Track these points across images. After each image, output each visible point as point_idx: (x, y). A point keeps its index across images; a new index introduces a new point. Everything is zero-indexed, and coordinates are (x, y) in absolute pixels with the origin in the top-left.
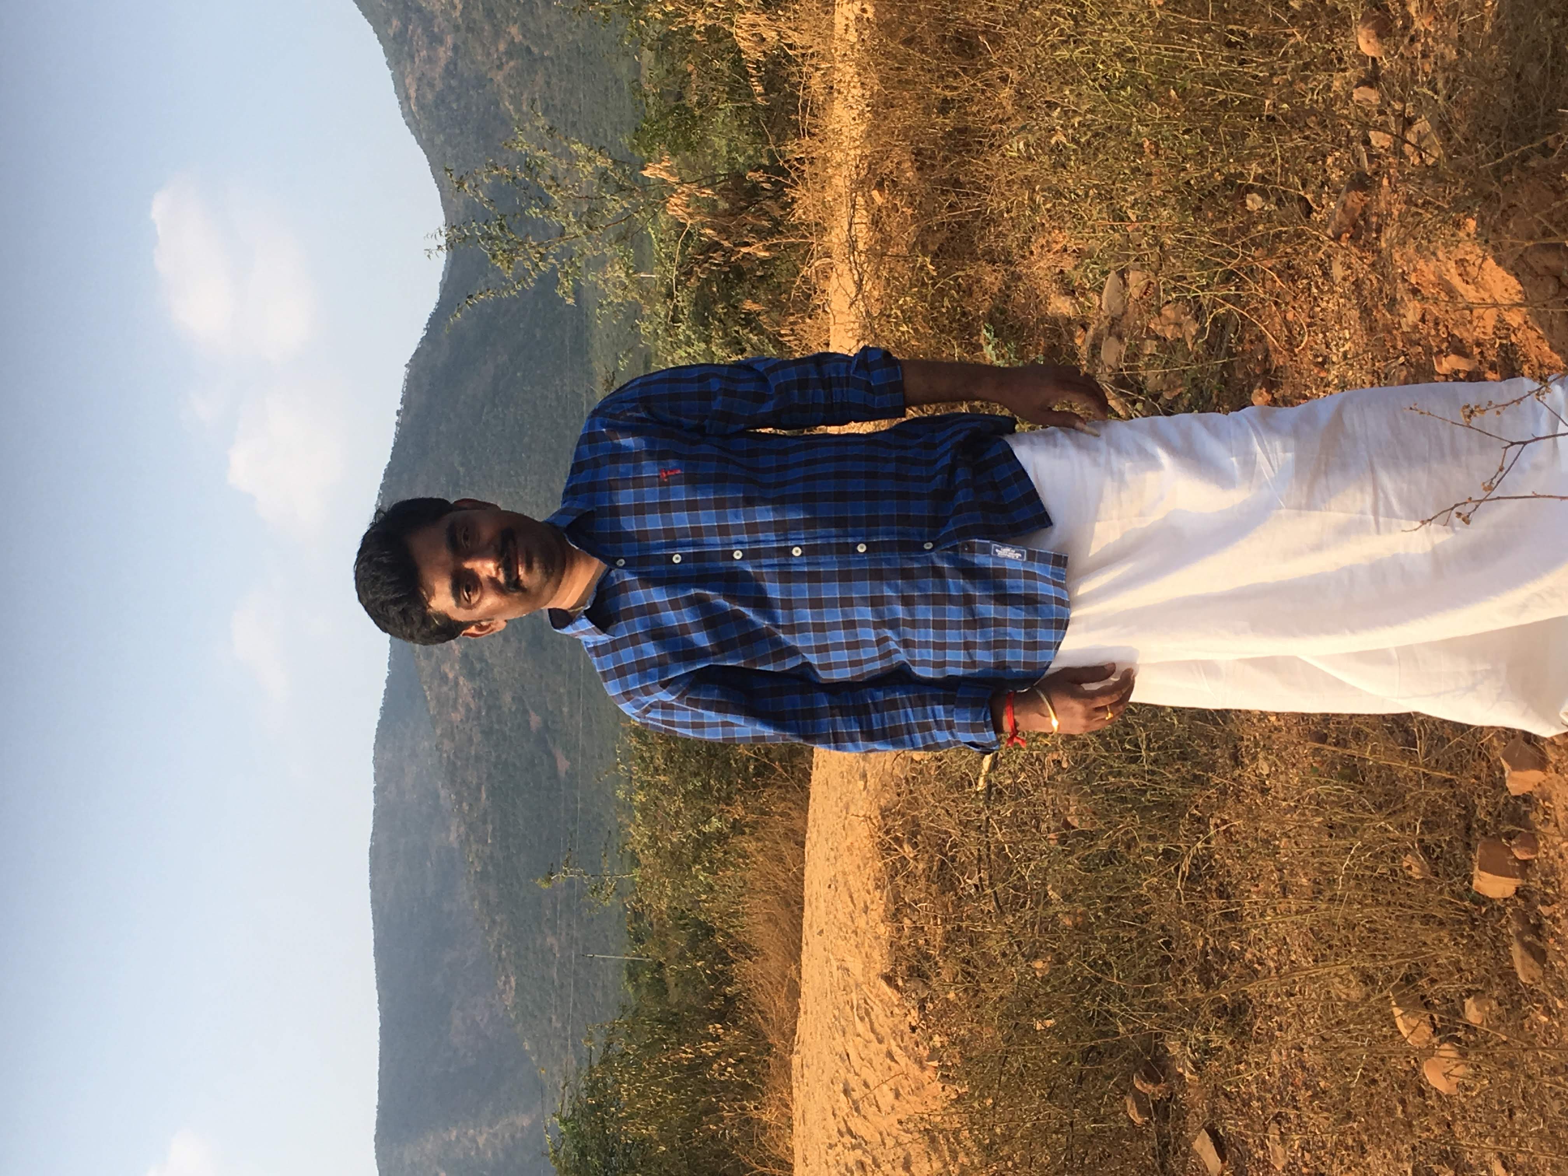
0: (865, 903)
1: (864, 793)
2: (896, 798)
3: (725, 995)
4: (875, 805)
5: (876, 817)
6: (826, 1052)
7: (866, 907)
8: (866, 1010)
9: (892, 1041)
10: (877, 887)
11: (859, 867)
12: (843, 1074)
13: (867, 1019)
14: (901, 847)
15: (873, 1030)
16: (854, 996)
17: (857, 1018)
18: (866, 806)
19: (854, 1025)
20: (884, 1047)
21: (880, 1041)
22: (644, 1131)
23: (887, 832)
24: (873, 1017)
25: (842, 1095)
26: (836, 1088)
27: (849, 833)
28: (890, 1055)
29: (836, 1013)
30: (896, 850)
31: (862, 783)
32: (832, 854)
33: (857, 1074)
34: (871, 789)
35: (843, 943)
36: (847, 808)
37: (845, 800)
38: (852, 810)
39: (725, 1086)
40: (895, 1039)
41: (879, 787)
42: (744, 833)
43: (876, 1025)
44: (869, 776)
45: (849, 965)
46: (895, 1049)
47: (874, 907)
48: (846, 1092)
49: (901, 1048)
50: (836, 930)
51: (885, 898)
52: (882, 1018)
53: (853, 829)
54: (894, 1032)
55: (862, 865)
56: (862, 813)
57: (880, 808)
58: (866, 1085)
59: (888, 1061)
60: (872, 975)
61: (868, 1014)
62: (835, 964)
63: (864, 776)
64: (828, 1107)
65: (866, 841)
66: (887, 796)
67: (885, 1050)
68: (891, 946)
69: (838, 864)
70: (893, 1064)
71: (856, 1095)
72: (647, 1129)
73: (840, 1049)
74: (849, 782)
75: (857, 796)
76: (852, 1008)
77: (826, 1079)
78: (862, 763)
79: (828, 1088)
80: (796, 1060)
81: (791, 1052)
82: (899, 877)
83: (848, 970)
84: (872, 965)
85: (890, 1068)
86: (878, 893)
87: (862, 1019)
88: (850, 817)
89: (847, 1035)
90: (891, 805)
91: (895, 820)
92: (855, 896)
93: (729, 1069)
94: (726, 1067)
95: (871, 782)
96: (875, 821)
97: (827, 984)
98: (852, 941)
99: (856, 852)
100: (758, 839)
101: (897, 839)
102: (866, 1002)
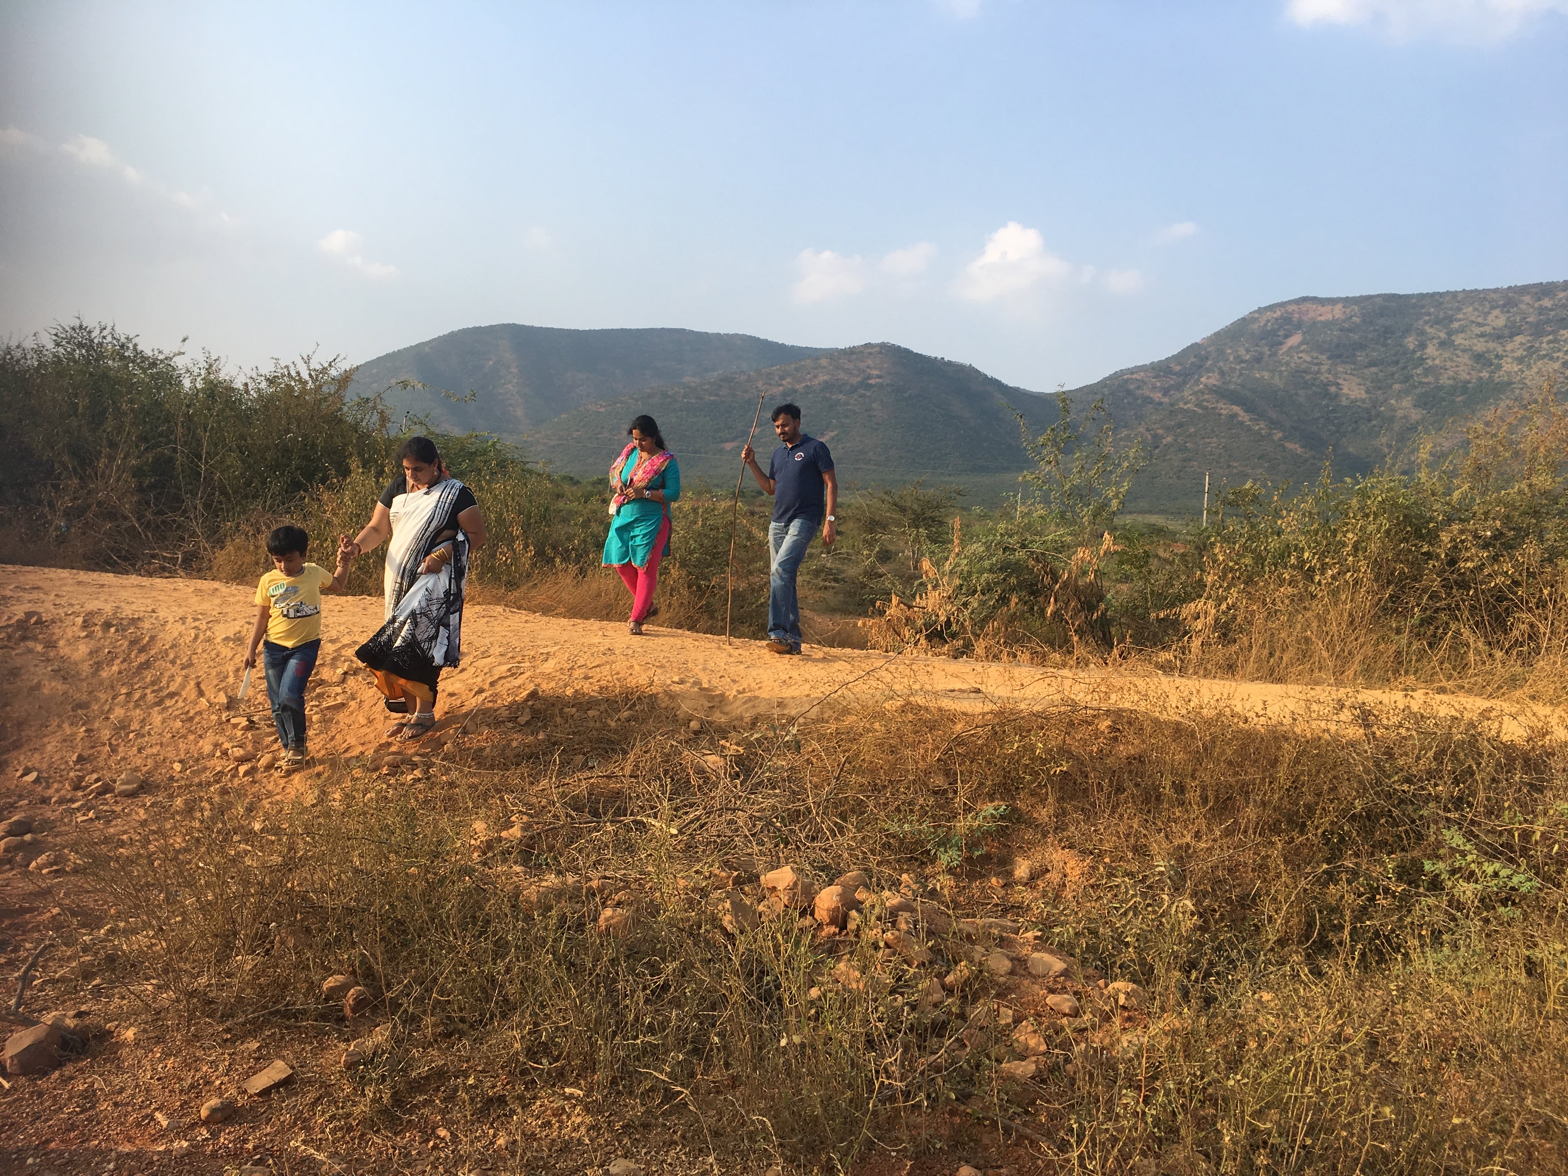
0: (592, 677)
1: (669, 682)
2: (664, 706)
4: (660, 690)
5: (651, 690)
7: (589, 678)
8: (516, 674)
9: (490, 693)
10: (601, 688)
11: (618, 674)
13: (509, 674)
14: (628, 709)
15: (500, 678)
16: (527, 664)
17: (510, 666)
18: (660, 683)
19: (506, 664)
20: (486, 687)
21: (492, 684)
23: (639, 698)
24: (509, 679)
27: (643, 668)
28: (481, 691)
29: (518, 650)
30: (626, 705)
32: (630, 652)
34: (672, 687)
35: (565, 658)
36: (662, 667)
38: (659, 671)
40: (491, 695)
41: (672, 694)
43: (503, 681)
45: (550, 661)
46: (484, 695)
47: (587, 685)
49: (484, 700)
50: (575, 653)
51: (592, 694)
52: (508, 685)
53: (645, 670)
54: (496, 695)
55: (619, 676)
56: (656, 678)
57: (658, 694)
59: (476, 689)
60: (538, 681)
61: (512, 675)
62: (552, 650)
67: (484, 687)
68: (557, 697)
70: (474, 693)
82: (606, 706)
83: (546, 661)
84: (546, 681)
89: (500, 658)
90: (659, 702)
91: (648, 704)
93: (504, 559)
94: (505, 556)
96: (648, 689)
98: (566, 665)
102: (521, 674)
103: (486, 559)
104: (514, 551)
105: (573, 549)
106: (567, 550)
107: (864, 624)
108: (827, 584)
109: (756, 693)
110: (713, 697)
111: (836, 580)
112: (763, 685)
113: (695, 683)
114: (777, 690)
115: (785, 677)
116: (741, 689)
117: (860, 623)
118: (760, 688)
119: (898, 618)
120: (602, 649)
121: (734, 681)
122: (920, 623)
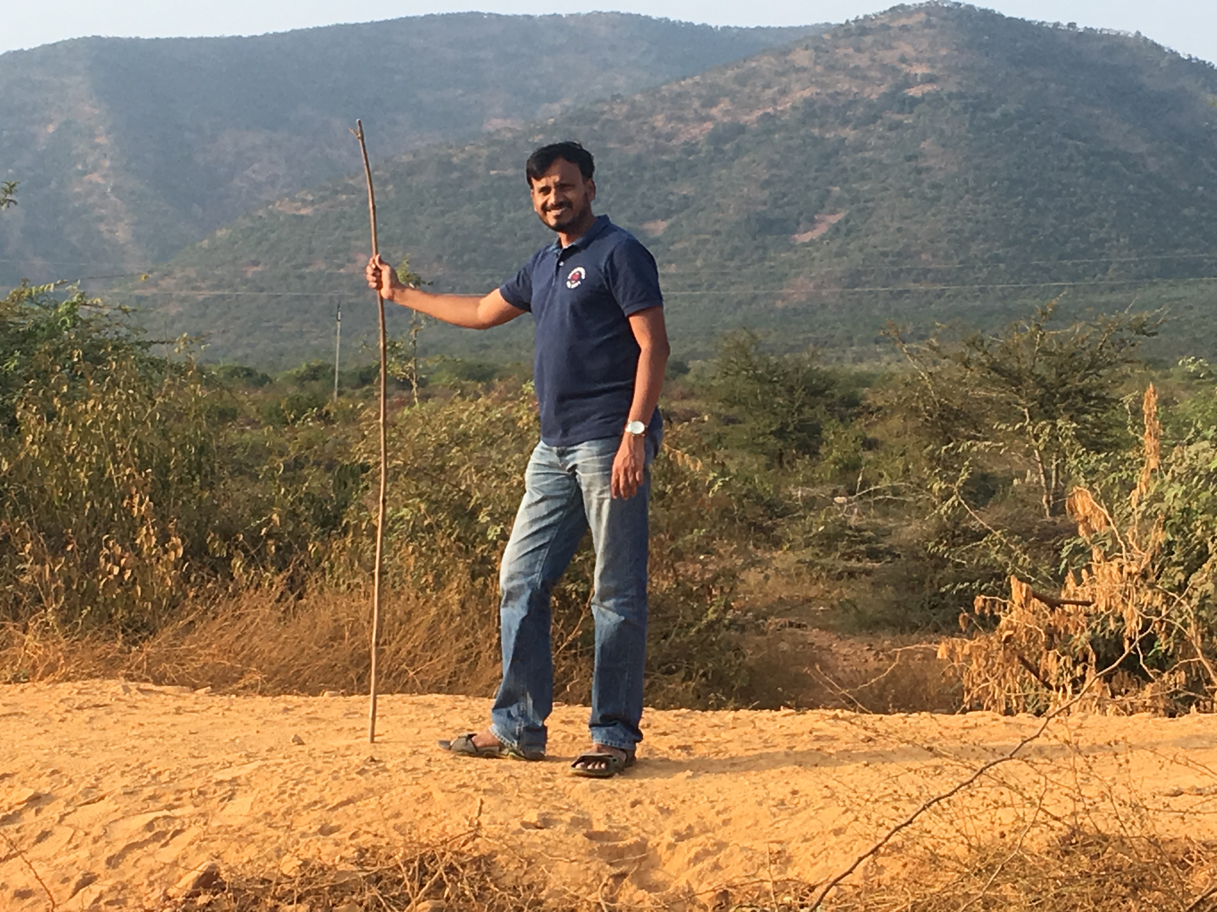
0: (338, 829)
1: (516, 825)
2: (508, 881)
3: (230, 557)
4: (497, 845)
5: (476, 848)
6: (104, 758)
7: (332, 831)
8: (164, 834)
9: (110, 882)
10: (362, 852)
11: (397, 815)
12: (65, 791)
13: (148, 835)
14: (427, 895)
15: (130, 847)
16: (189, 809)
17: (151, 816)
18: (495, 830)
19: (140, 813)
20: (100, 868)
21: (112, 862)
22: (30, 438)
23: (451, 869)
24: (151, 847)
25: (31, 792)
26: (44, 778)
27: (453, 797)
28: (88, 880)
29: (164, 778)
30: (422, 886)
31: (534, 819)
32: (421, 763)
33: (62, 818)
34: (523, 837)
35: (275, 788)
36: (495, 791)
37: (508, 786)
38: (490, 802)
39: (91, 565)
40: (112, 889)
41: (526, 853)
42: (474, 578)
43: (138, 853)
44: (545, 832)
45: (239, 799)
46: (96, 889)
47: (330, 848)
48: (36, 800)
49: (97, 900)
50: (296, 775)
51: (341, 867)
52: (148, 863)
53: (458, 803)
54: (124, 887)
55: (399, 821)
56: (484, 820)
57: (492, 855)
58: (44, 836)
59: (78, 877)
60: (217, 846)
61: (158, 837)
62: (242, 772)
63: (545, 823)
64: (16, 765)
65: (436, 830)
66: (512, 867)
67: (97, 870)
68: (263, 881)
69: (403, 775)
70: (72, 885)
71: (29, 816)
72: (32, 443)
73: (106, 786)
74: (537, 792)
75: (512, 810)
76: (170, 807)
77: (61, 760)
78: (567, 817)
79: (47, 765)
80: (115, 686)
81: (129, 677)
82: (376, 892)
83: (230, 798)
84: (235, 845)
85: (66, 880)
86: (351, 853)
87: (150, 826)
88: (480, 796)
89: (127, 800)
90: (496, 873)
91: (471, 879)
92: (350, 809)
93: (116, 570)
94: (118, 564)
95: (536, 837)
96: (470, 845)
97: (212, 758)
98: (277, 804)
99: (423, 809)
100: (463, 604)
101: (440, 885)
102: (177, 833)
103: (75, 575)
104: (137, 551)
105: (269, 535)
106: (255, 539)
107: (952, 652)
108: (853, 563)
109: (720, 835)
110: (620, 853)
111: (874, 555)
112: (733, 814)
113: (576, 823)
114: (765, 823)
115: (782, 792)
116: (682, 827)
117: (942, 652)
118: (726, 823)
119: (1029, 631)
120: (356, 760)
121: (666, 811)
122: (1081, 639)
